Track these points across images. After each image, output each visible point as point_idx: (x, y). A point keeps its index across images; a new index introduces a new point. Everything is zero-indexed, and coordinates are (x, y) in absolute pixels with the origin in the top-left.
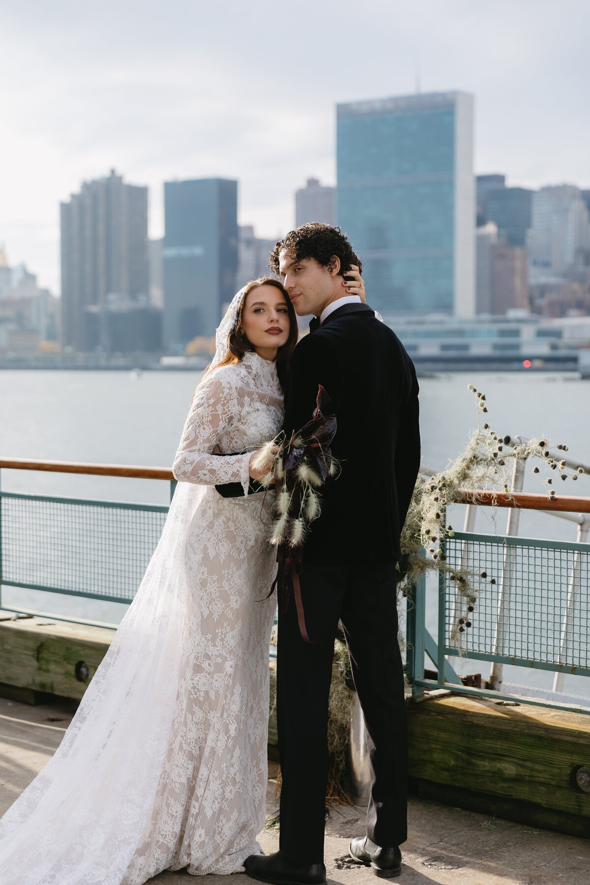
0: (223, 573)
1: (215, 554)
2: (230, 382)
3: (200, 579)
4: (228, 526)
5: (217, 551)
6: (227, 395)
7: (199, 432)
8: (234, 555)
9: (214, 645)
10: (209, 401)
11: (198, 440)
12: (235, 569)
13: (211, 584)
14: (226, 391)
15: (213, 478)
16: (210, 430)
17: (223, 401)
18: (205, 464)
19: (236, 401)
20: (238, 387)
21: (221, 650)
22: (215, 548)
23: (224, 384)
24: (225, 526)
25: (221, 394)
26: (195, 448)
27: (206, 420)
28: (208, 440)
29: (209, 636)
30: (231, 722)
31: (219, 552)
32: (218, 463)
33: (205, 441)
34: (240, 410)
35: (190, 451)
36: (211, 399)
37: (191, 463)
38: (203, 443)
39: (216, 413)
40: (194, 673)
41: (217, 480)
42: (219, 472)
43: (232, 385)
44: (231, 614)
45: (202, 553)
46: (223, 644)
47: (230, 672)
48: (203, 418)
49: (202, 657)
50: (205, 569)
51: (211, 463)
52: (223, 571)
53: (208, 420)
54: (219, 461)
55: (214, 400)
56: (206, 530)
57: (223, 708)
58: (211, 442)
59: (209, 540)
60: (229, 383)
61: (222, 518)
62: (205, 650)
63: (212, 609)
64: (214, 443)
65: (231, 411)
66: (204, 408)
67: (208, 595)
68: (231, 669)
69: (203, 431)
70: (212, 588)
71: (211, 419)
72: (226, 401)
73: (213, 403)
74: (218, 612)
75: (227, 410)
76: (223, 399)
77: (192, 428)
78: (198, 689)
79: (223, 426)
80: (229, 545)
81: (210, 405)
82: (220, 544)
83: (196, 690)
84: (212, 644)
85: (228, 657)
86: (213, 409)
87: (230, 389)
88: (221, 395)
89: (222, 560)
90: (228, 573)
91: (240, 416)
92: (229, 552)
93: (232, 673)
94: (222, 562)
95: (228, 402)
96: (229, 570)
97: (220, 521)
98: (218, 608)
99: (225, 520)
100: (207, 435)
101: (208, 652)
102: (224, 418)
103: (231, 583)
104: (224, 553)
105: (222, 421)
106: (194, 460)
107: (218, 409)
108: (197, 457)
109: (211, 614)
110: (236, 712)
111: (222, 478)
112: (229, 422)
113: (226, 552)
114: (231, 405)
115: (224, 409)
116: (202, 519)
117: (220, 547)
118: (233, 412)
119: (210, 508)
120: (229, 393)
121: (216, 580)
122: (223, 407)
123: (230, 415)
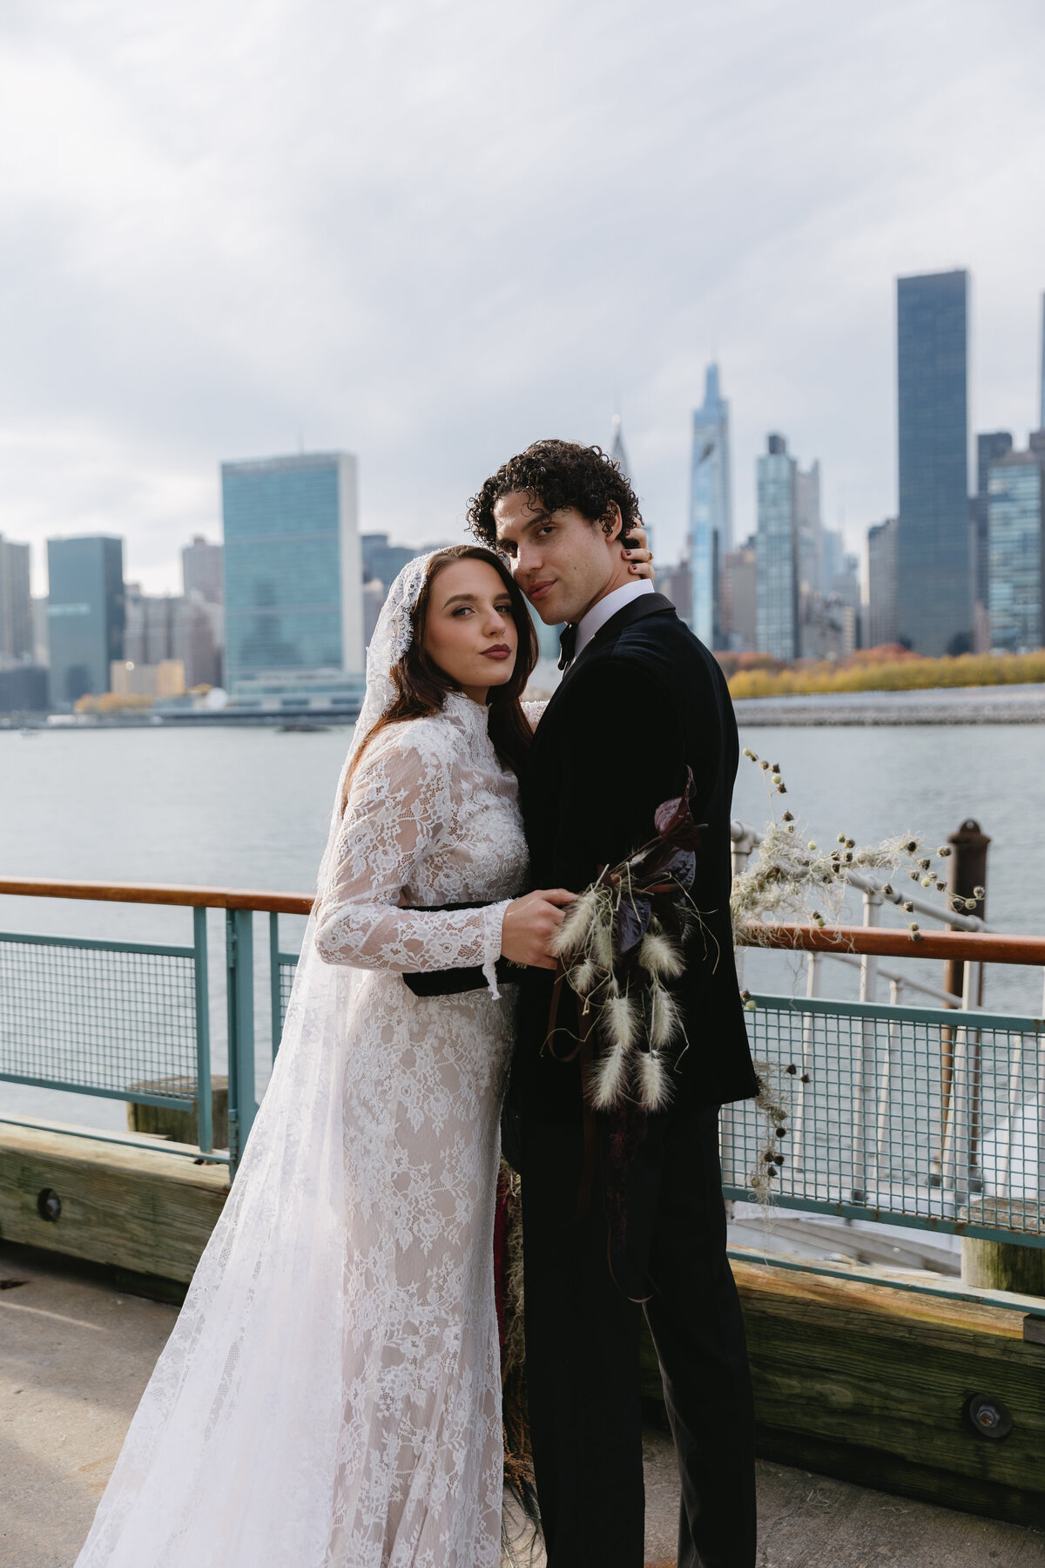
0: (442, 1156)
1: (423, 1119)
2: (438, 756)
3: (393, 1174)
4: (442, 1056)
5: (427, 1112)
6: (432, 780)
7: (375, 861)
8: (459, 1116)
9: (425, 1303)
10: (396, 795)
11: (372, 877)
12: (462, 1145)
13: (417, 1182)
14: (431, 772)
15: (416, 959)
16: (398, 854)
18: (396, 929)
19: (447, 793)
20: (451, 763)
21: (437, 1311)
22: (422, 1108)
23: (427, 758)
24: (438, 1057)
26: (366, 895)
27: (389, 835)
28: (395, 876)
29: (414, 1287)
30: (457, 1446)
31: (431, 1114)
32: (426, 927)
33: (388, 880)
34: (455, 811)
35: (357, 903)
36: (400, 791)
37: (364, 929)
38: (385, 883)
39: (410, 819)
40: (384, 1367)
41: (425, 962)
42: (429, 947)
43: (441, 759)
44: (457, 1236)
45: (394, 1120)
46: (441, 1297)
47: (455, 1348)
48: (382, 829)
49: (401, 1333)
50: (404, 1154)
51: (410, 926)
52: (442, 1151)
53: (394, 834)
54: (426, 923)
55: (407, 792)
56: (398, 1071)
57: (442, 1420)
58: (400, 880)
59: (407, 1091)
60: (434, 754)
61: (429, 1042)
62: (407, 1315)
63: (419, 1231)
64: (405, 880)
65: (438, 814)
66: (387, 809)
67: (410, 1204)
68: (456, 1342)
69: (383, 857)
70: (420, 1189)
71: (399, 831)
72: (430, 793)
73: (405, 798)
74: (431, 1236)
75: (430, 811)
76: (424, 789)
77: (359, 851)
78: (392, 1399)
79: (423, 846)
80: (448, 1097)
81: (398, 803)
82: (432, 1097)
83: (389, 1401)
84: (420, 1301)
85: (450, 1318)
86: (404, 811)
87: (438, 767)
89: (438, 1130)
90: (451, 1156)
91: (456, 822)
92: (450, 1112)
93: (459, 1351)
94: (438, 1134)
95: (433, 795)
96: (452, 1148)
97: (425, 1046)
98: (430, 1229)
99: (436, 1045)
100: (392, 866)
101: (412, 1320)
103: (456, 1173)
104: (442, 1116)
105: (421, 835)
106: (369, 922)
107: (413, 811)
108: (377, 915)
109: (417, 1241)
110: (465, 1424)
111: (436, 958)
112: (433, 837)
113: (444, 1112)
114: (438, 801)
115: (426, 811)
116: (384, 1046)
117: (431, 1106)
118: (442, 814)
119: (399, 1022)
120: (435, 777)
121: (427, 1172)
122: (423, 806)
123: (436, 822)
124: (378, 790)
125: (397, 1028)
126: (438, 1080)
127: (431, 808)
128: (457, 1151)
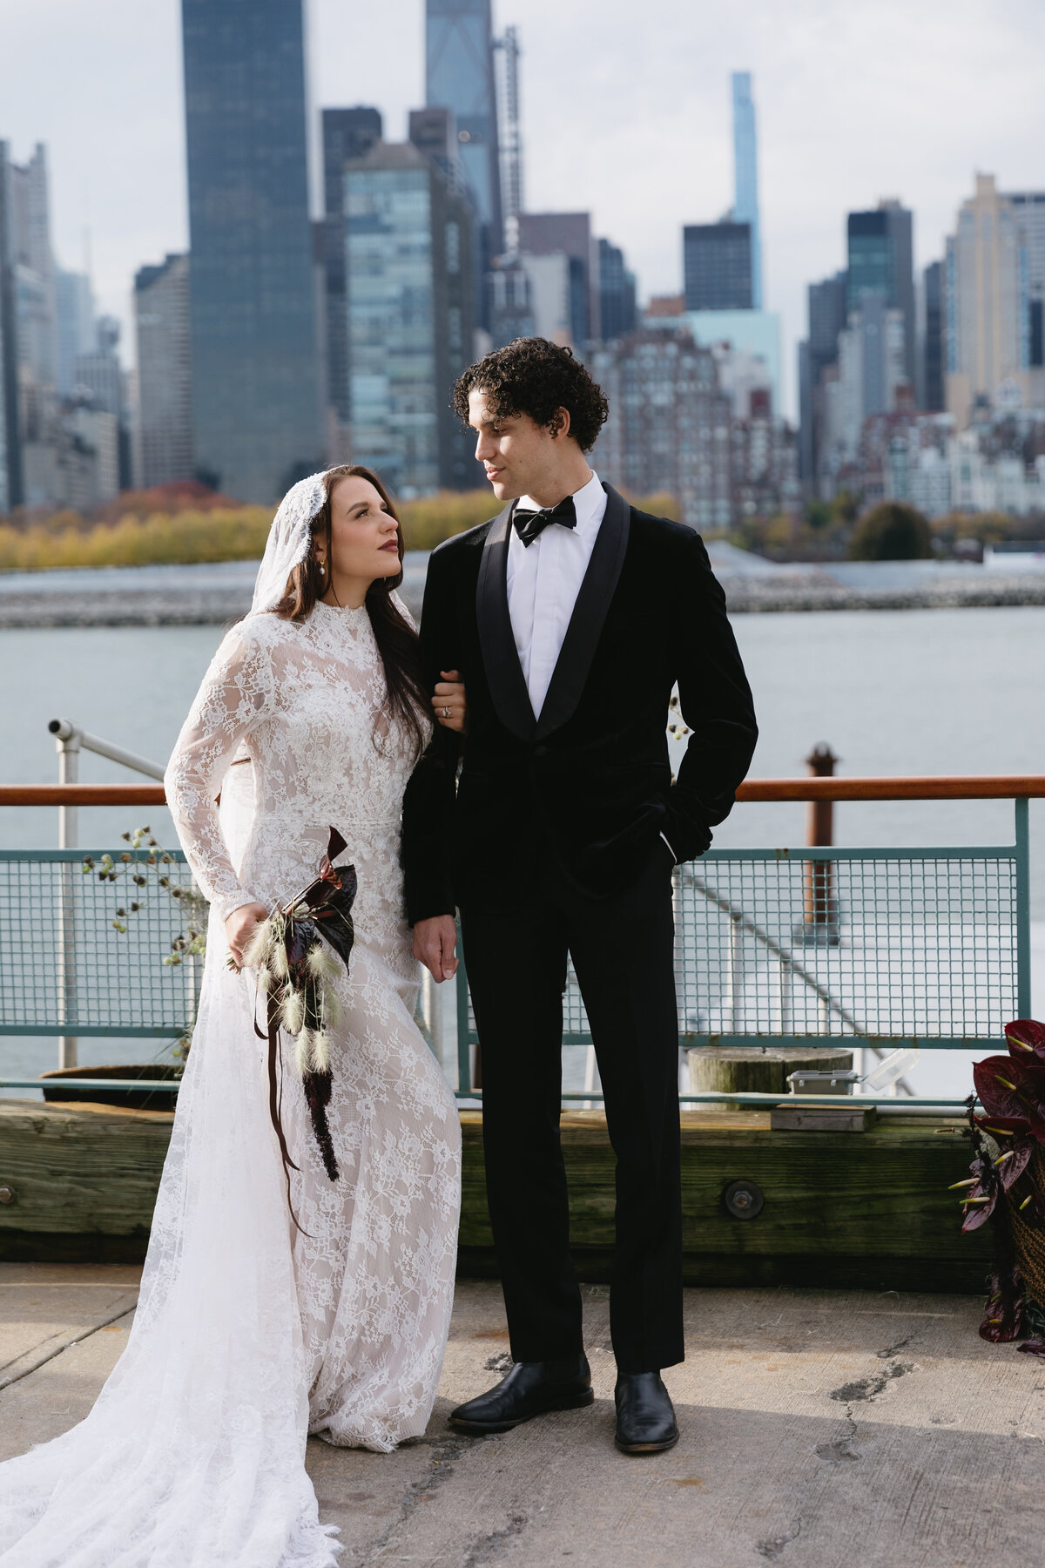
2: (258, 639)
6: (253, 660)
7: (206, 716)
14: (251, 653)
16: (224, 712)
19: (269, 671)
20: (272, 647)
25: (242, 657)
27: (217, 697)
34: (278, 685)
43: (260, 644)
53: (221, 697)
60: (254, 639)
65: (260, 686)
69: (212, 713)
71: (225, 695)
72: (253, 669)
75: (252, 683)
76: (247, 666)
79: (244, 709)
87: (258, 649)
91: (277, 695)
95: (255, 671)
100: (218, 721)
102: (247, 695)
105: (244, 700)
107: (237, 681)
112: (255, 703)
114: (260, 676)
115: (247, 682)
120: (255, 656)
122: (246, 679)
123: (257, 692)
127: (253, 680)
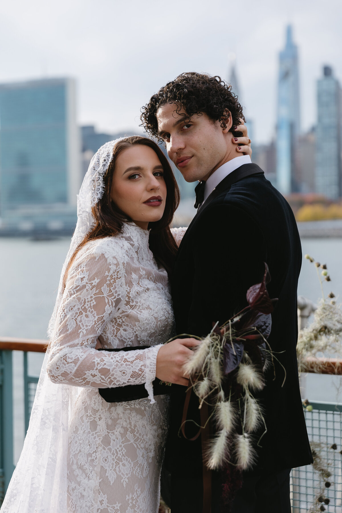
0: (127, 499)
1: (115, 476)
2: (117, 257)
3: (98, 510)
4: (126, 438)
5: (118, 473)
6: (114, 273)
7: (81, 321)
8: (137, 475)
10: (92, 282)
11: (80, 331)
12: (139, 492)
14: (113, 268)
15: (106, 380)
16: (95, 317)
17: (109, 280)
18: (94, 362)
19: (123, 280)
20: (125, 262)
22: (115, 470)
23: (110, 260)
24: (124, 439)
25: (107, 272)
26: (76, 341)
27: (89, 305)
28: (93, 330)
31: (120, 474)
32: (112, 361)
33: (89, 332)
34: (128, 291)
35: (71, 346)
36: (94, 279)
37: (75, 362)
38: (87, 334)
39: (101, 296)
41: (111, 381)
42: (114, 372)
43: (119, 260)
45: (98, 478)
48: (85, 302)
50: (105, 497)
51: (102, 360)
52: (127, 496)
53: (92, 305)
54: (112, 358)
55: (99, 280)
56: (100, 448)
58: (96, 332)
59: (106, 460)
60: (114, 257)
61: (118, 430)
64: (99, 332)
65: (118, 293)
66: (87, 290)
69: (86, 319)
71: (95, 303)
72: (113, 280)
73: (98, 283)
75: (113, 291)
76: (109, 278)
77: (71, 316)
79: (109, 312)
80: (130, 463)
81: (94, 287)
82: (121, 463)
86: (97, 291)
87: (117, 265)
88: (107, 274)
89: (125, 483)
90: (132, 498)
91: (129, 297)
92: (132, 472)
94: (125, 486)
95: (115, 282)
96: (133, 494)
97: (116, 433)
99: (122, 432)
100: (91, 324)
102: (110, 301)
104: (127, 474)
105: (108, 305)
106: (78, 358)
107: (103, 291)
108: (83, 354)
111: (118, 379)
112: (116, 306)
113: (128, 473)
114: (118, 285)
115: (110, 291)
116: (91, 433)
117: (121, 469)
118: (120, 293)
119: (100, 419)
120: (116, 270)
121: (119, 508)
122: (109, 288)
123: (117, 297)
124: (82, 279)
125: (99, 423)
126: (124, 453)
128: (136, 496)
